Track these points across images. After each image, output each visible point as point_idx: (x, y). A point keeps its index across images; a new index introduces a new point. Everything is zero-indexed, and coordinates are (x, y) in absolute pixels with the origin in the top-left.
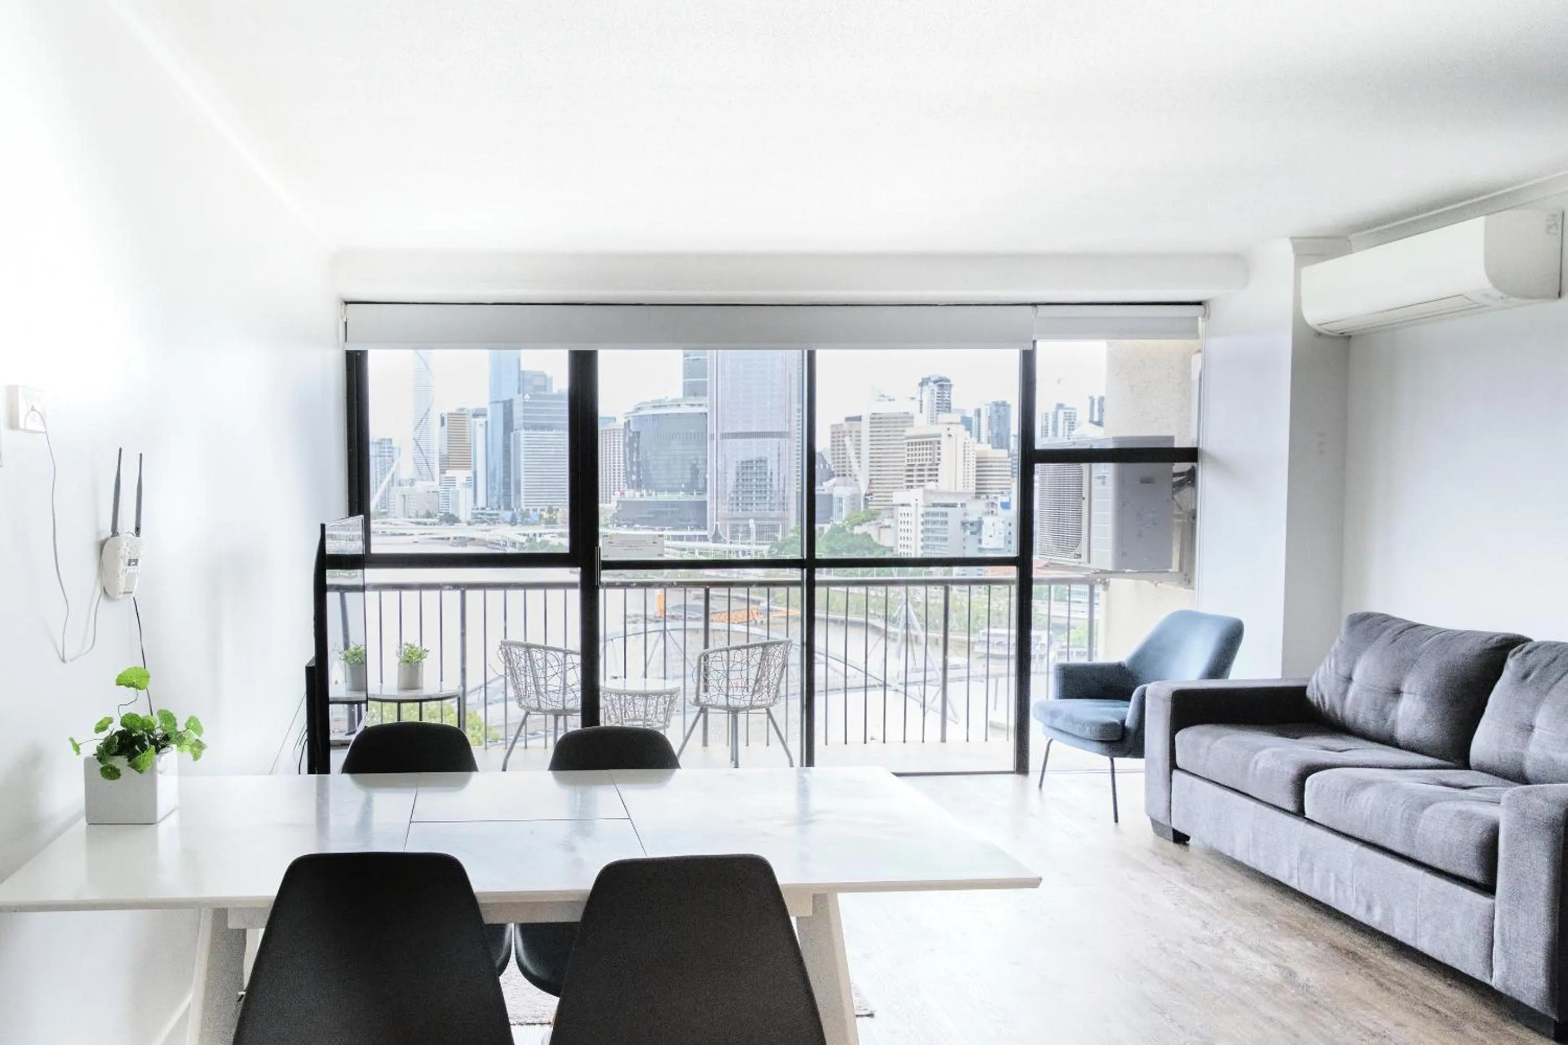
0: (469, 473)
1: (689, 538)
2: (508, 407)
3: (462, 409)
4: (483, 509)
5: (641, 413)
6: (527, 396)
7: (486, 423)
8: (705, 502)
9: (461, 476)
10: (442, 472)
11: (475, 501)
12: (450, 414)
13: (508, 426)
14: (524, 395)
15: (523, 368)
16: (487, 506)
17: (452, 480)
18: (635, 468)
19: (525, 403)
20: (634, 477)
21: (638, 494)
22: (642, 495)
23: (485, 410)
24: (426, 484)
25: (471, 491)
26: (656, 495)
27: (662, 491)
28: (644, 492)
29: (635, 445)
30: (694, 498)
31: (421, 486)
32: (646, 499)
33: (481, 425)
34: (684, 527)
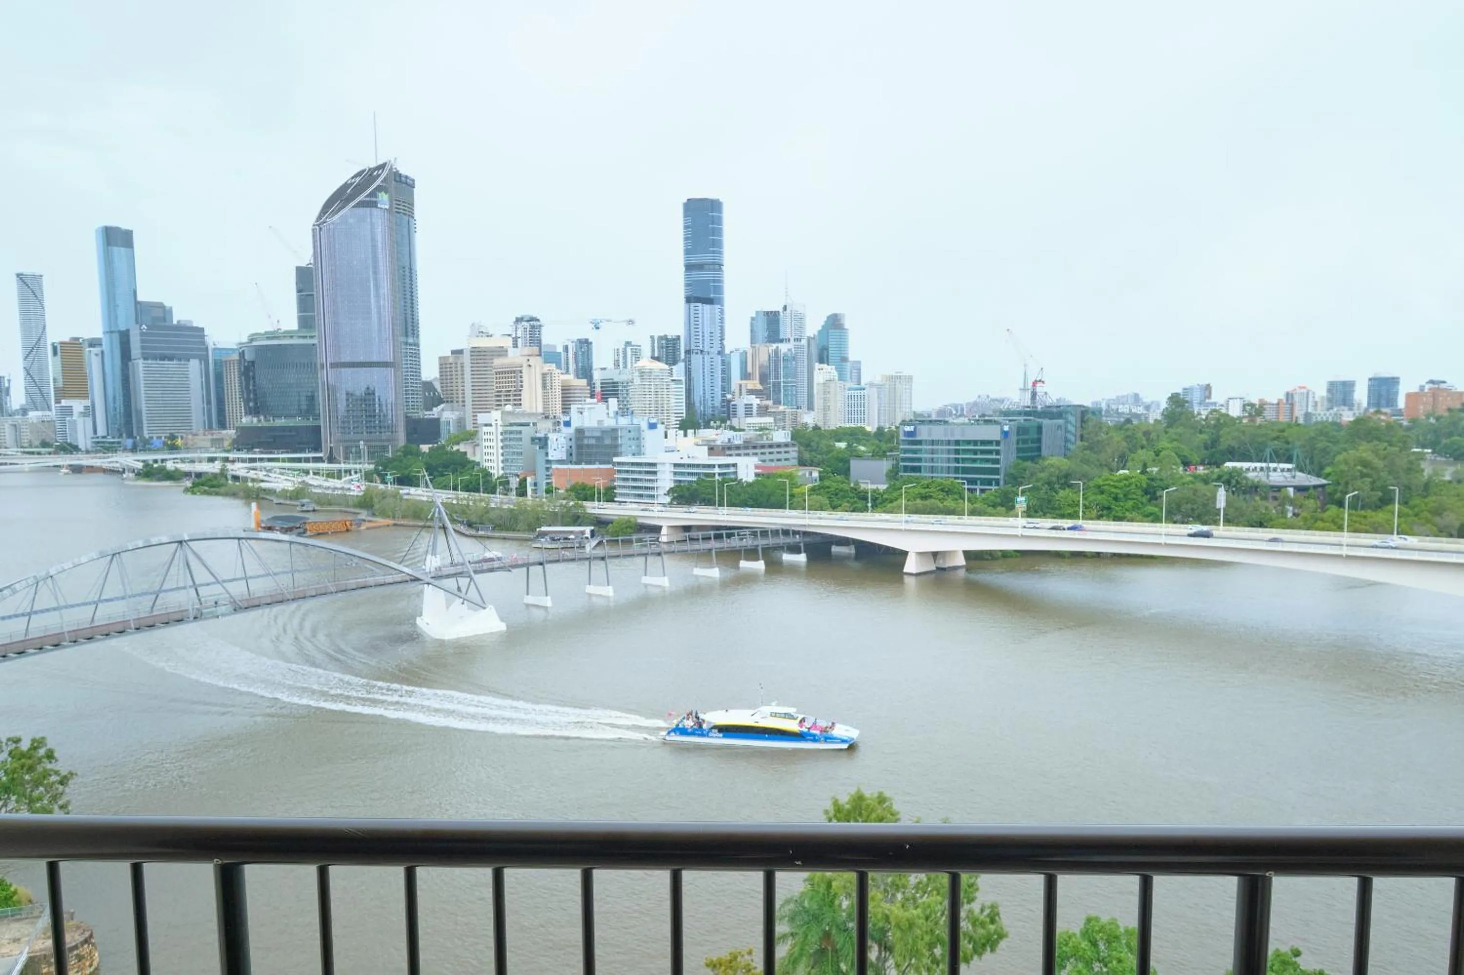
0: (88, 403)
1: (307, 460)
2: (124, 339)
3: (77, 339)
4: (103, 437)
5: (254, 343)
6: (144, 326)
7: (102, 352)
8: (319, 427)
9: (78, 405)
10: (57, 401)
11: (95, 432)
12: (61, 343)
13: (126, 355)
14: (141, 326)
15: (140, 298)
16: (108, 434)
17: (68, 411)
18: (252, 396)
19: (142, 334)
20: (251, 404)
21: (255, 420)
22: (259, 421)
23: (100, 339)
24: (39, 413)
25: (89, 421)
26: (274, 420)
27: (279, 417)
28: (262, 418)
29: (251, 374)
30: (310, 423)
31: (33, 415)
32: (264, 424)
33: (96, 355)
34: (302, 450)
